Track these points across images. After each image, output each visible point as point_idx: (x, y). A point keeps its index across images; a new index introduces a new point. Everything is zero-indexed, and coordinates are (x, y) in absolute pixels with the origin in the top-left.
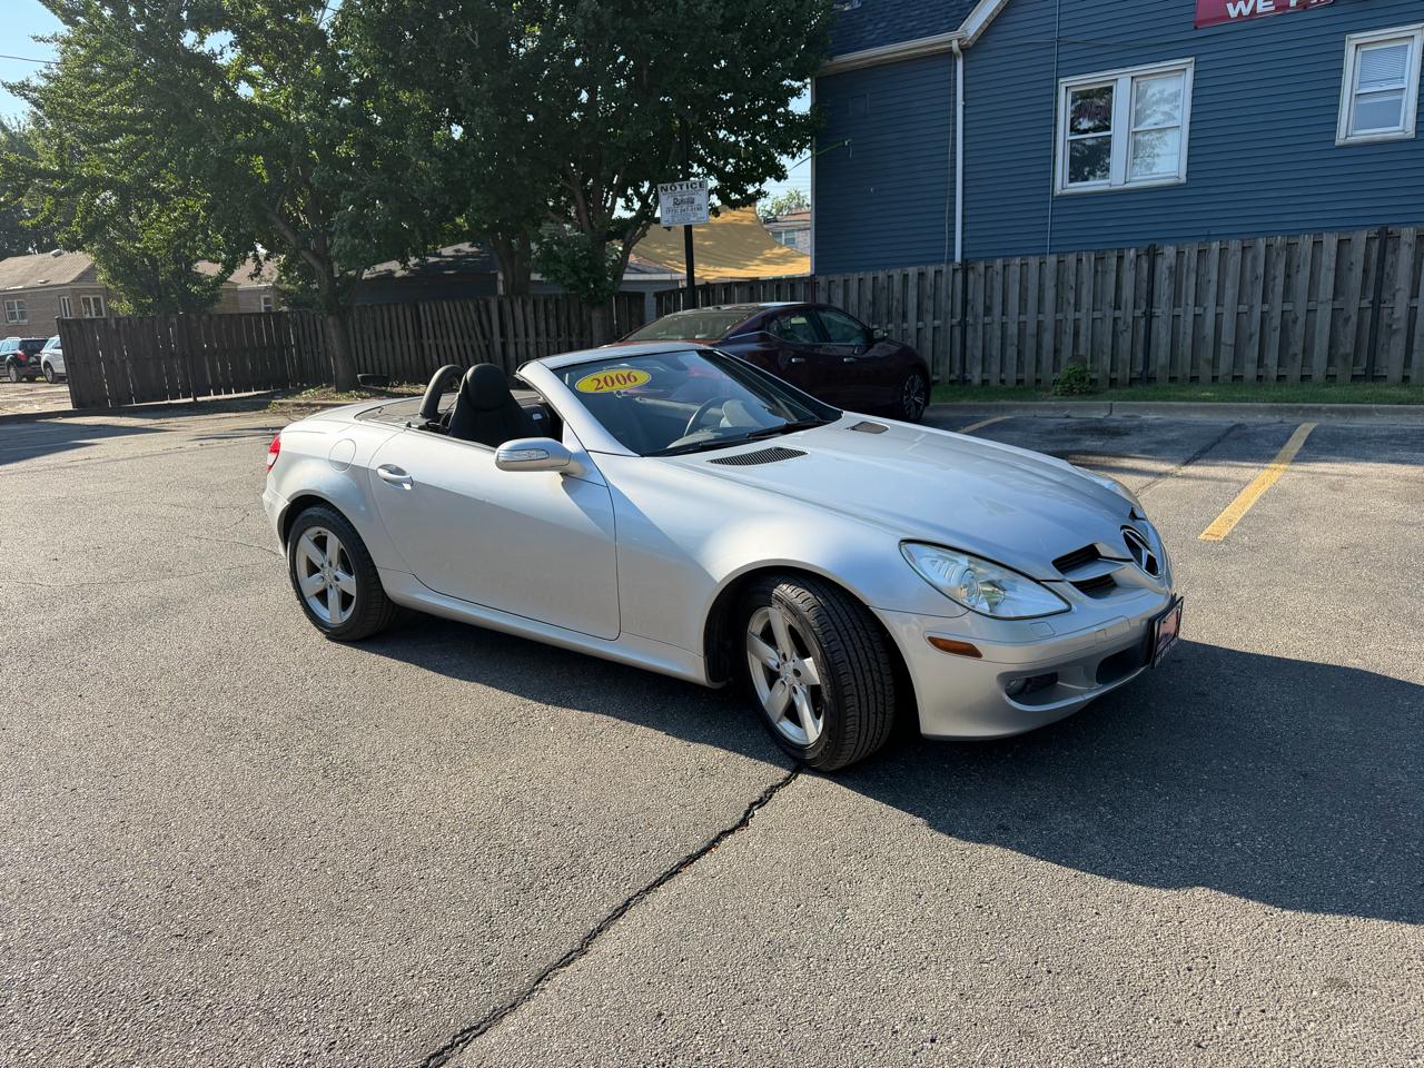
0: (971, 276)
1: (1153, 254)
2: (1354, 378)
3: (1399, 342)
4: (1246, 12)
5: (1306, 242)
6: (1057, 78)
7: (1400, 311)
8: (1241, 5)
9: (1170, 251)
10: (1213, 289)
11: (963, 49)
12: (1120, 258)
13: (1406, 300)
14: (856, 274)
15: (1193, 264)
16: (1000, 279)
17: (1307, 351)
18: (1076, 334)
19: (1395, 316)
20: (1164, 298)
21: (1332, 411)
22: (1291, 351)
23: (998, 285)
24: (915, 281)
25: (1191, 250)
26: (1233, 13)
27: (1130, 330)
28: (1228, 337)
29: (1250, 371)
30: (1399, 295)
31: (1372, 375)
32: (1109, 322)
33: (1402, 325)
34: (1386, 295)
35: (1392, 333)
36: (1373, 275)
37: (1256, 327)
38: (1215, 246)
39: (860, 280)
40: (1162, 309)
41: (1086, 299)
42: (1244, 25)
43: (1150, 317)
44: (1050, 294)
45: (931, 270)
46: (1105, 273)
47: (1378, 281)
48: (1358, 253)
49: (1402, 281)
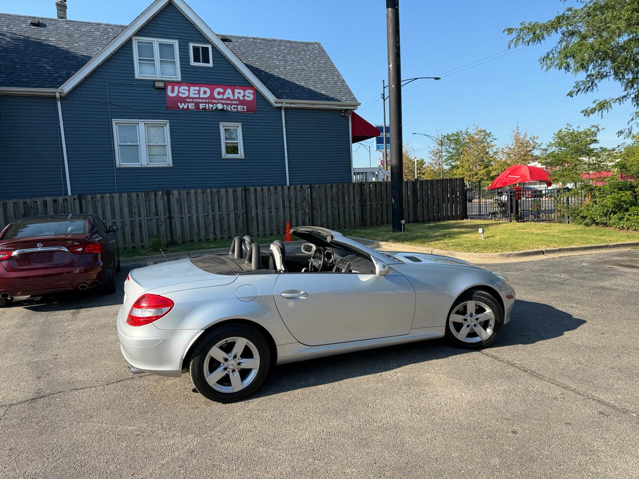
0: (84, 202)
1: (168, 194)
3: (255, 223)
4: (185, 107)
5: (223, 190)
6: (111, 119)
7: (254, 214)
8: (183, 104)
9: (175, 192)
10: (194, 207)
11: (61, 98)
12: (156, 195)
13: (255, 210)
14: (11, 201)
15: (185, 198)
16: (100, 203)
17: (229, 228)
18: (140, 226)
19: (253, 215)
20: (176, 211)
23: (99, 205)
24: (52, 203)
25: (184, 193)
26: (181, 107)
27: (164, 224)
28: (202, 224)
29: (211, 237)
30: (253, 208)
32: (154, 221)
33: (254, 218)
34: (249, 209)
35: (252, 221)
36: (244, 202)
37: (211, 220)
38: (192, 191)
39: (14, 203)
40: (176, 214)
41: (143, 212)
42: (183, 112)
43: (170, 218)
44: (126, 210)
45: (61, 199)
46: (150, 201)
47: (246, 204)
48: (239, 195)
49: (253, 205)
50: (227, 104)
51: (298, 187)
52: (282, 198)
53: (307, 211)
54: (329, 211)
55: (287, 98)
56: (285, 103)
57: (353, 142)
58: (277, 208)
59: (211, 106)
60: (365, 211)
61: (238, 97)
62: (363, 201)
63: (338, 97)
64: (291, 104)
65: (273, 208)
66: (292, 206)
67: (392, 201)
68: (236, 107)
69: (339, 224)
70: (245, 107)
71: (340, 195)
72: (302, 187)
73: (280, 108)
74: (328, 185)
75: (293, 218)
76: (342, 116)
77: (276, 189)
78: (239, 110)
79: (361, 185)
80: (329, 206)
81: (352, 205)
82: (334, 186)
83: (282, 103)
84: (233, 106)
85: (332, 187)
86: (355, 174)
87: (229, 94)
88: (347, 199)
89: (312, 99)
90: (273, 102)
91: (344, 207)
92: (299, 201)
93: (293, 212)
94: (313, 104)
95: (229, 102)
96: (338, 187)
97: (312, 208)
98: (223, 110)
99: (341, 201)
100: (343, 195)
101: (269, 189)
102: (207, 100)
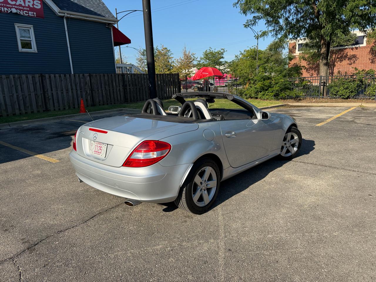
2: (44, 111)
3: (51, 101)
7: (50, 94)
13: (50, 92)
17: (31, 105)
19: (49, 95)
22: (27, 105)
28: (8, 103)
29: (17, 112)
30: (48, 90)
31: (47, 110)
33: (51, 97)
35: (49, 100)
36: (41, 85)
37: (16, 100)
47: (43, 87)
48: (37, 80)
49: (49, 87)
50: (20, 10)
51: (81, 75)
52: (70, 83)
53: (88, 92)
54: (104, 93)
55: (67, 10)
56: (66, 13)
57: (115, 46)
58: (67, 90)
59: (6, 9)
60: (126, 92)
61: (29, 5)
62: (124, 86)
63: (103, 14)
64: (71, 14)
65: (64, 90)
66: (78, 89)
67: (149, 85)
68: (27, 12)
69: (111, 101)
70: (35, 13)
71: (110, 81)
72: (83, 75)
73: (62, 17)
74: (102, 75)
75: (79, 97)
76: (106, 27)
77: (65, 76)
78: (30, 15)
79: (123, 75)
80: (103, 89)
81: (118, 88)
82: (106, 75)
83: (64, 13)
84: (25, 12)
85: (104, 76)
86: (117, 67)
87: (20, 1)
88: (114, 84)
89: (86, 13)
90: (57, 12)
91: (113, 90)
92: (82, 85)
93: (79, 92)
94: (87, 17)
95: (21, 8)
96: (108, 76)
97: (92, 90)
98: (16, 13)
99: (111, 86)
100: (112, 82)
101: (60, 76)
102: (2, 4)
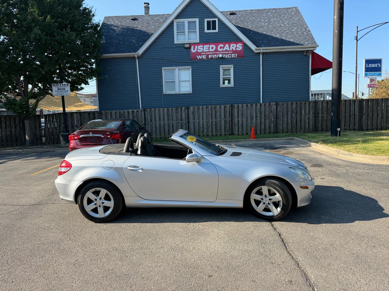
0: (146, 113)
1: (188, 108)
2: (230, 134)
3: (237, 127)
4: (201, 58)
5: (218, 107)
6: (162, 67)
7: (236, 121)
8: (199, 56)
9: (192, 108)
10: (201, 116)
11: (138, 57)
12: (181, 109)
13: (237, 119)
14: (114, 111)
15: (197, 111)
16: (154, 113)
17: (221, 129)
18: (173, 126)
19: (235, 122)
20: (191, 118)
21: (234, 141)
22: (218, 129)
23: (153, 114)
24: (131, 113)
25: (196, 108)
26: (198, 58)
27: (185, 125)
28: (205, 127)
29: (210, 134)
30: (236, 118)
31: (232, 134)
32: (180, 124)
33: (237, 124)
34: (233, 118)
35: (235, 125)
36: (231, 114)
37: (210, 124)
38: (201, 107)
40: (191, 120)
41: (174, 118)
42: (200, 61)
43: (189, 122)
44: (166, 117)
45: (135, 111)
46: (178, 112)
47: (232, 115)
48: (228, 109)
49: (236, 115)
50: (225, 54)
51: (267, 104)
52: (255, 111)
53: (273, 120)
54: (289, 120)
55: (264, 47)
56: (262, 50)
57: (312, 74)
58: (252, 118)
59: (215, 56)
60: (317, 121)
61: (232, 49)
62: (316, 114)
64: (266, 50)
65: (249, 118)
66: (262, 117)
67: (331, 114)
68: (231, 55)
69: (296, 129)
70: (236, 55)
71: (299, 109)
72: (270, 104)
73: (259, 53)
74: (290, 103)
75: (262, 124)
76: (304, 55)
77: (252, 105)
78: (232, 57)
79: (316, 102)
80: (289, 117)
81: (307, 117)
82: (294, 103)
83: (260, 50)
84: (228, 55)
85: (292, 104)
86: (312, 95)
87: (227, 47)
88: (303, 112)
89: (282, 46)
90: (254, 50)
91: (301, 117)
92: (267, 113)
93: (263, 120)
94: (282, 49)
95: (226, 52)
96: (297, 104)
97: (277, 118)
98: (222, 58)
99: (299, 114)
100: (301, 109)
101: (247, 106)
102: (214, 53)
